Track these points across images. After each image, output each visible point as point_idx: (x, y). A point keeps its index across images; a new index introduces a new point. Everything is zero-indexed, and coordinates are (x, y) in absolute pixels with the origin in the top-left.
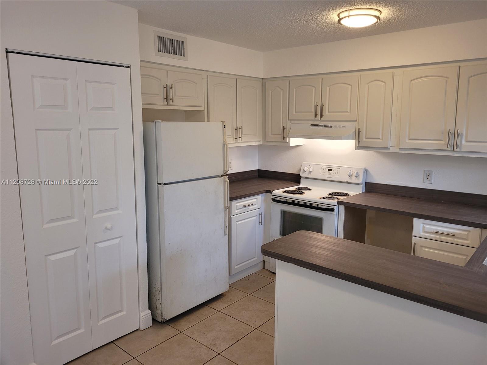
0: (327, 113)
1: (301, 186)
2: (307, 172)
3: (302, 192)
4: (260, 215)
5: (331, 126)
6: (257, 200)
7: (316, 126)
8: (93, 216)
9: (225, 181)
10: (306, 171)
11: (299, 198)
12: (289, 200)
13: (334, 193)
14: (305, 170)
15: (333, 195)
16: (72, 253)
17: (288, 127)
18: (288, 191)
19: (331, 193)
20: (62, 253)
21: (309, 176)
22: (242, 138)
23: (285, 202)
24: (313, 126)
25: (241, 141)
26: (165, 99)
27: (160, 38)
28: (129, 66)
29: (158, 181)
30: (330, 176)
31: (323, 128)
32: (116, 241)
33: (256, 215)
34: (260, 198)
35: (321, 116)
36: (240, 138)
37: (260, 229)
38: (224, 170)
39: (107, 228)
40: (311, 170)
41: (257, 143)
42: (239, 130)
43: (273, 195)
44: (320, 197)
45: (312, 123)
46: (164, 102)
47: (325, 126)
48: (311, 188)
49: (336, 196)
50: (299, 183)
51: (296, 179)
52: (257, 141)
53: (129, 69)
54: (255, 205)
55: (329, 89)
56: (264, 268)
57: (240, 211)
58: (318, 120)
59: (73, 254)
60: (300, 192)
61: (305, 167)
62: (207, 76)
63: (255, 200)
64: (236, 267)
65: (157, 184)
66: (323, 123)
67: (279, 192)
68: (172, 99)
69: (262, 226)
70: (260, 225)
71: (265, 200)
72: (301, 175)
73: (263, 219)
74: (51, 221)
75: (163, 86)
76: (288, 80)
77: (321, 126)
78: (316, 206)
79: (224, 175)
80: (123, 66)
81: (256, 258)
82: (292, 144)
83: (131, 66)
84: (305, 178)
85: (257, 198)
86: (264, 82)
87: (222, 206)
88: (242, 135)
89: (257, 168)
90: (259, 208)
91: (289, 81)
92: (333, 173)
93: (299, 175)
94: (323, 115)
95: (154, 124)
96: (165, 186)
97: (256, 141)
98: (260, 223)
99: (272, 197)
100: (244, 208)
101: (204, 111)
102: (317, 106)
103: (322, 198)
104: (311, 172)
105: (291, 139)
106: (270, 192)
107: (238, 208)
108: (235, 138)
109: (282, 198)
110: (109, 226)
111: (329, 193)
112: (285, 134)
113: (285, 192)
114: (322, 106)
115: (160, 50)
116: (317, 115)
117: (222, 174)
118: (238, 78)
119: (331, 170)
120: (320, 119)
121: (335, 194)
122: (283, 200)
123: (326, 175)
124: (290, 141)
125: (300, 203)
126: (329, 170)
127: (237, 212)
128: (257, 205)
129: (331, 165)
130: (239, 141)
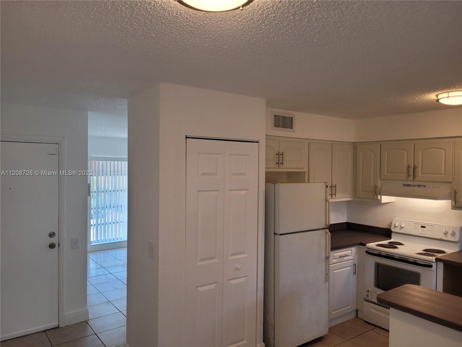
0: (420, 174)
1: (392, 240)
2: (399, 228)
3: (395, 246)
4: (355, 266)
5: (425, 186)
6: (351, 252)
7: (409, 185)
8: (228, 258)
9: (326, 233)
10: (397, 227)
11: (392, 252)
12: (383, 254)
13: (429, 249)
14: (397, 225)
15: (428, 252)
16: (212, 286)
17: (379, 186)
18: (382, 245)
19: (426, 249)
20: (207, 286)
21: (401, 231)
22: (336, 194)
23: (379, 255)
24: (405, 185)
25: (335, 197)
26: (277, 163)
27: (275, 116)
28: (258, 141)
29: (275, 232)
30: (423, 233)
31: (416, 188)
32: (242, 280)
33: (350, 265)
34: (354, 249)
35: (414, 176)
36: (334, 194)
37: (353, 279)
38: (326, 224)
39: (237, 269)
40: (402, 226)
41: (349, 199)
42: (333, 187)
43: (366, 248)
44: (415, 253)
45: (405, 183)
46: (276, 165)
47: (418, 186)
48: (403, 243)
49: (431, 252)
50: (390, 237)
51: (387, 233)
52: (349, 197)
53: (258, 143)
54: (350, 256)
55: (422, 153)
56: (357, 316)
57: (337, 261)
58: (410, 181)
59: (214, 287)
60: (393, 246)
61: (396, 223)
62: (309, 143)
63: (350, 251)
64: (333, 313)
65: (274, 234)
66: (416, 183)
67: (372, 245)
68: (282, 163)
69: (355, 276)
70: (354, 274)
71: (358, 252)
72: (392, 230)
73: (357, 269)
74: (202, 260)
75: (276, 153)
76: (379, 145)
77: (414, 186)
78: (413, 261)
79: (326, 229)
80: (254, 142)
81: (350, 306)
82: (383, 201)
83: (260, 141)
84: (397, 233)
85: (351, 250)
86: (355, 146)
87: (323, 255)
88: (336, 192)
89: (345, 221)
90: (353, 259)
91: (381, 145)
92: (427, 230)
93: (390, 230)
94: (416, 176)
95: (274, 186)
96: (281, 236)
97: (347, 198)
98: (354, 273)
99: (366, 249)
100: (340, 258)
101: (305, 172)
102: (410, 168)
103: (418, 254)
104: (403, 228)
105: (383, 197)
106: (364, 245)
107: (335, 258)
108: (330, 195)
109: (376, 252)
110: (239, 267)
111: (424, 249)
112: (377, 192)
113: (378, 245)
114: (415, 168)
115: (276, 126)
116: (410, 176)
117: (324, 227)
118: (333, 144)
119: (424, 227)
120: (412, 179)
121: (430, 251)
122: (377, 253)
123: (419, 232)
124: (381, 198)
125: (395, 257)
126: (422, 227)
127: (334, 262)
128: (351, 256)
129: (424, 222)
130: (333, 197)
